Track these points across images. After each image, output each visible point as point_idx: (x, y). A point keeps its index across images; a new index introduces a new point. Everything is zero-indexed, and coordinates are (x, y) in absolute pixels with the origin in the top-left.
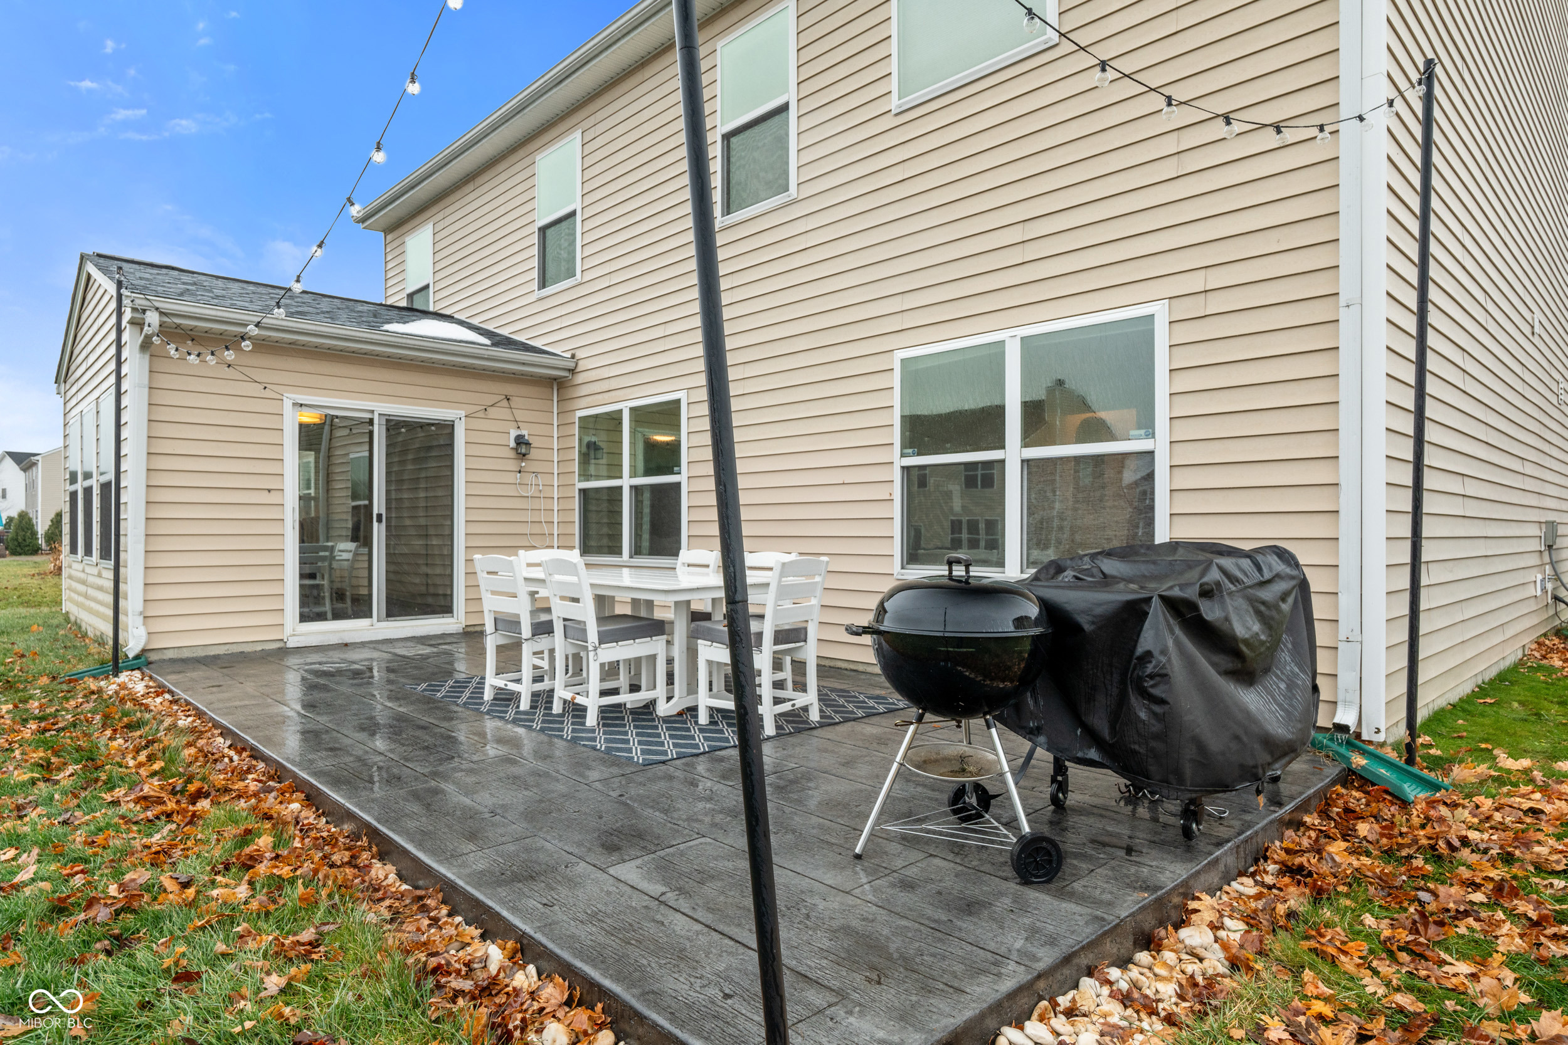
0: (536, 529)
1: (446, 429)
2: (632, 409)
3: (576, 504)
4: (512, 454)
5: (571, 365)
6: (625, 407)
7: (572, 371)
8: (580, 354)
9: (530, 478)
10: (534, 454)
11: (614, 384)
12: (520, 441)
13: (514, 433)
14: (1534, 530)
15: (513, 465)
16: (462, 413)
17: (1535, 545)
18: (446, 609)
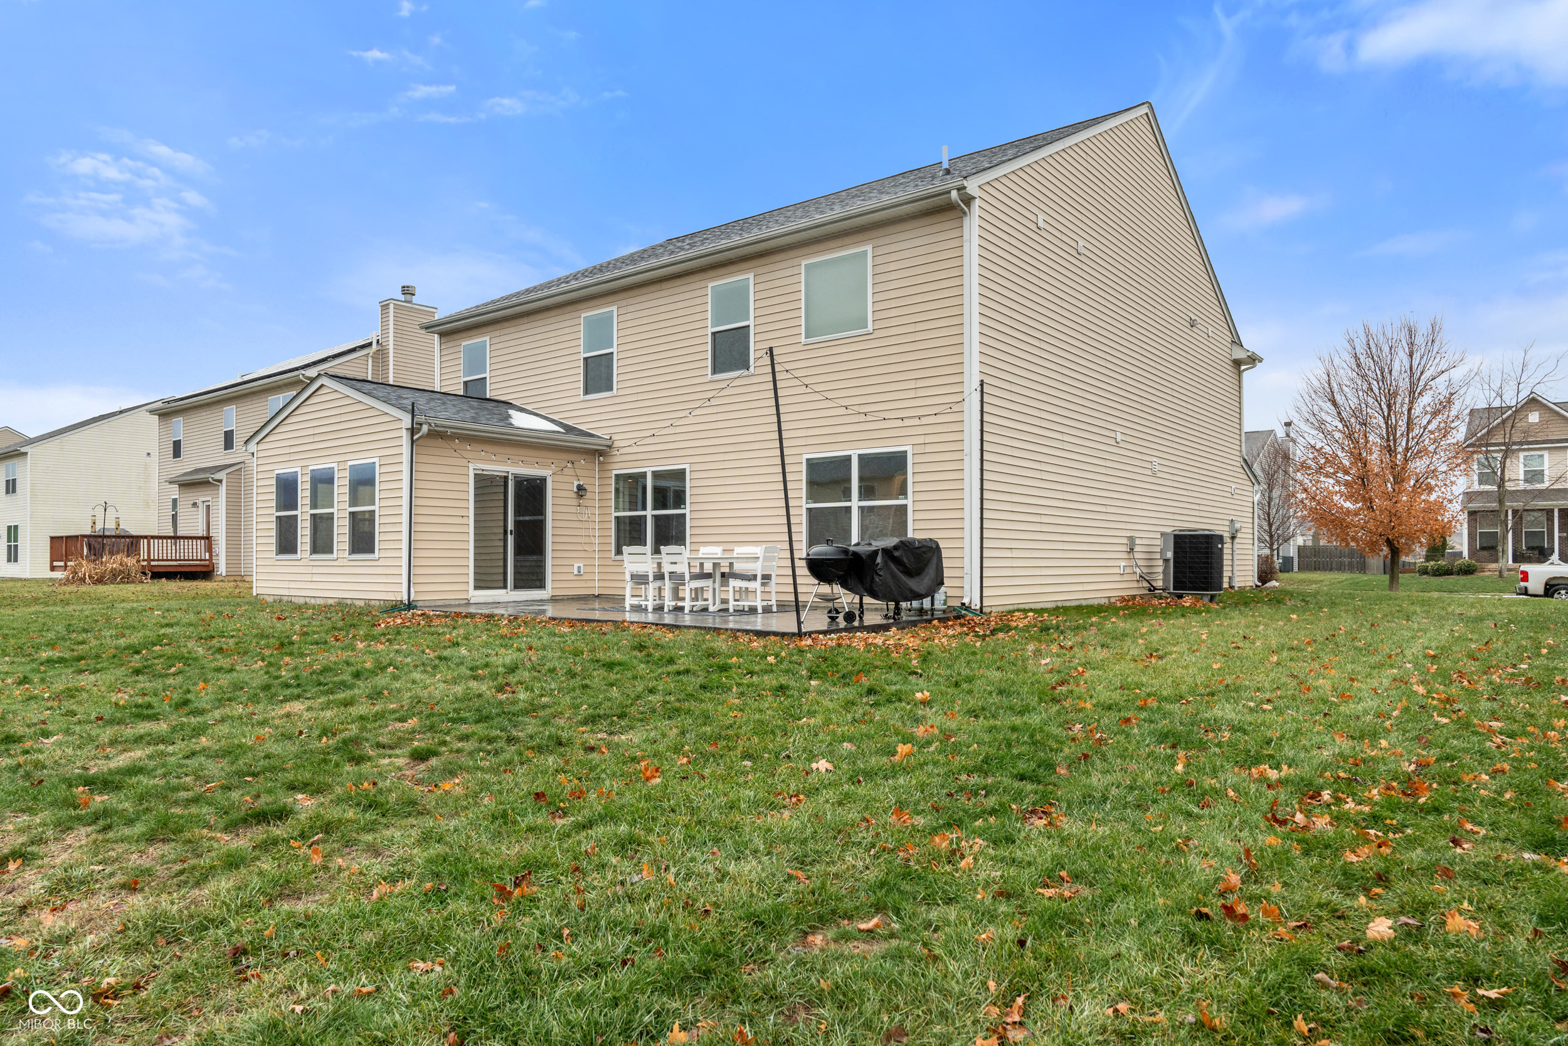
0: (587, 540)
1: (543, 480)
2: (653, 472)
3: (613, 525)
4: (575, 496)
5: (609, 443)
6: (649, 471)
7: (610, 447)
8: (615, 437)
9: (583, 510)
10: (588, 495)
11: (640, 457)
12: (580, 488)
13: (576, 483)
14: (1125, 541)
15: (575, 502)
16: (550, 472)
17: (1125, 548)
18: (542, 586)
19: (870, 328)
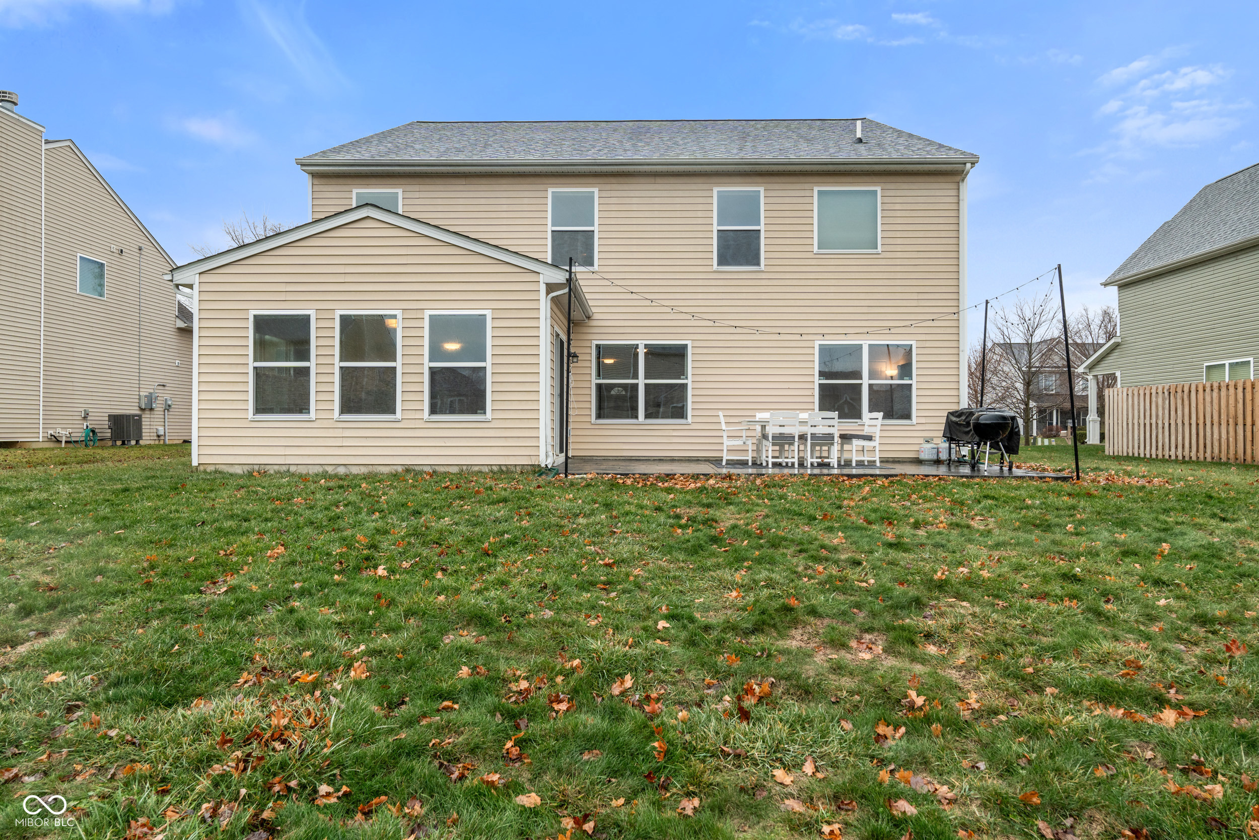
2: (646, 345)
3: (593, 392)
5: (591, 315)
6: (641, 344)
7: (589, 318)
19: (880, 249)
